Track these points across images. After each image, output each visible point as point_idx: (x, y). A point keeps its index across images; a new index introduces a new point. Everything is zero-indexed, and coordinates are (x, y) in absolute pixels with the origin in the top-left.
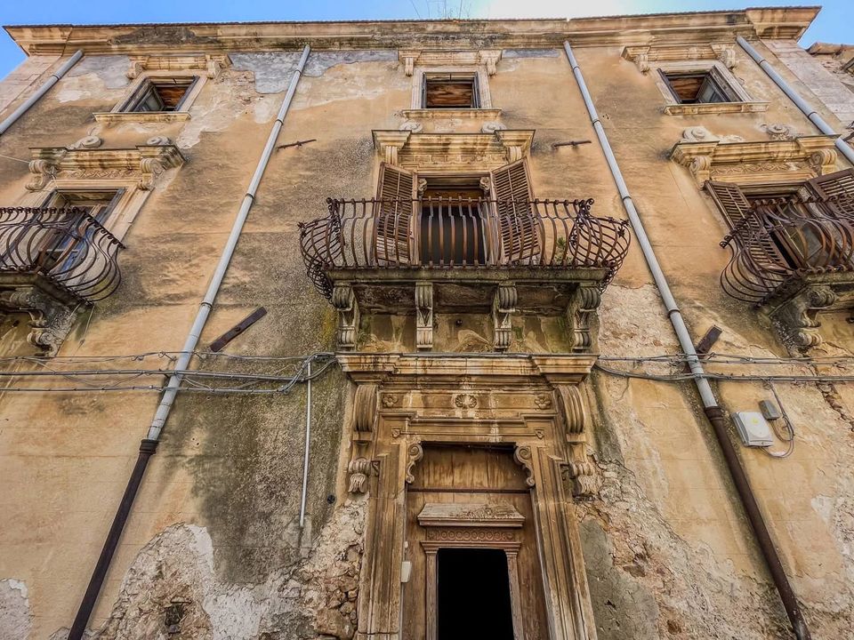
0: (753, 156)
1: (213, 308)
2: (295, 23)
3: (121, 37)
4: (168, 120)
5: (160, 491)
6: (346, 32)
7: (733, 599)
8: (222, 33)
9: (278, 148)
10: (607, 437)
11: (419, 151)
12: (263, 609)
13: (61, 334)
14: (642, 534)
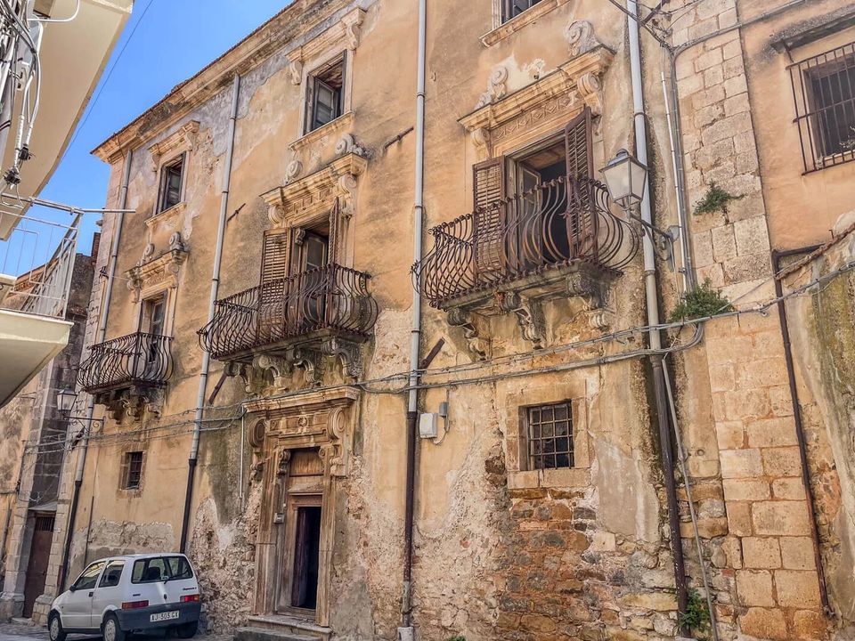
0: (531, 102)
1: (207, 375)
2: (218, 60)
3: (140, 128)
4: (177, 212)
5: (200, 484)
6: (252, 47)
7: (392, 530)
8: (187, 93)
9: (227, 221)
10: (359, 439)
11: (294, 199)
12: (232, 534)
13: (160, 404)
14: (363, 497)
